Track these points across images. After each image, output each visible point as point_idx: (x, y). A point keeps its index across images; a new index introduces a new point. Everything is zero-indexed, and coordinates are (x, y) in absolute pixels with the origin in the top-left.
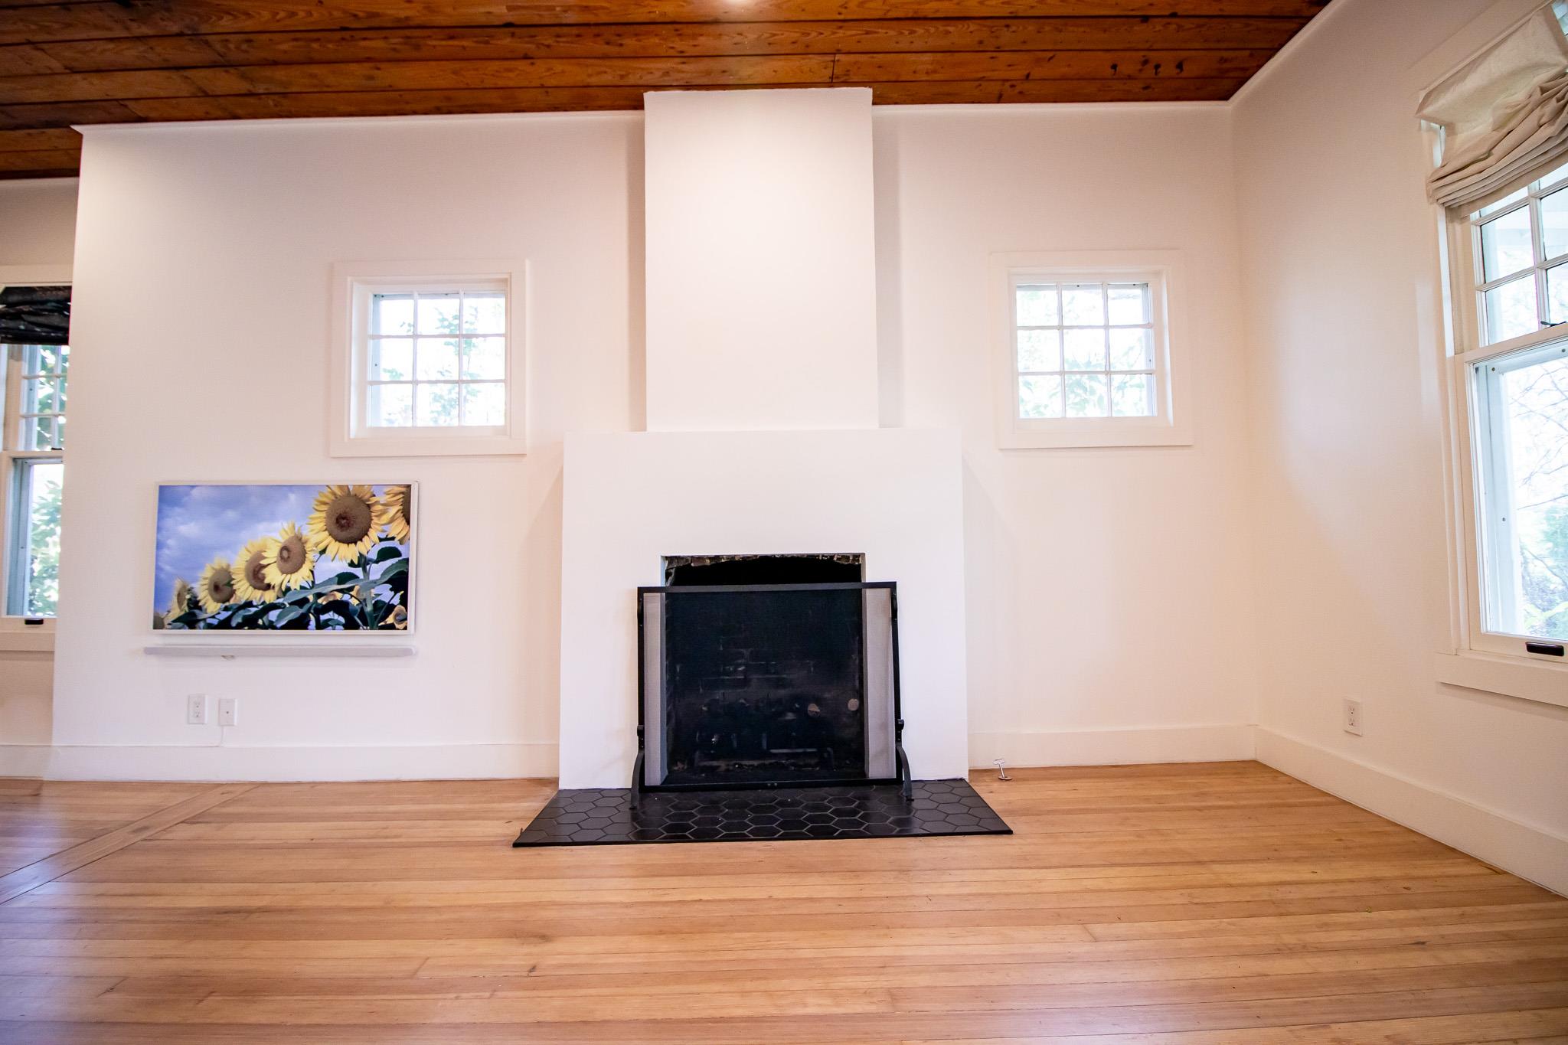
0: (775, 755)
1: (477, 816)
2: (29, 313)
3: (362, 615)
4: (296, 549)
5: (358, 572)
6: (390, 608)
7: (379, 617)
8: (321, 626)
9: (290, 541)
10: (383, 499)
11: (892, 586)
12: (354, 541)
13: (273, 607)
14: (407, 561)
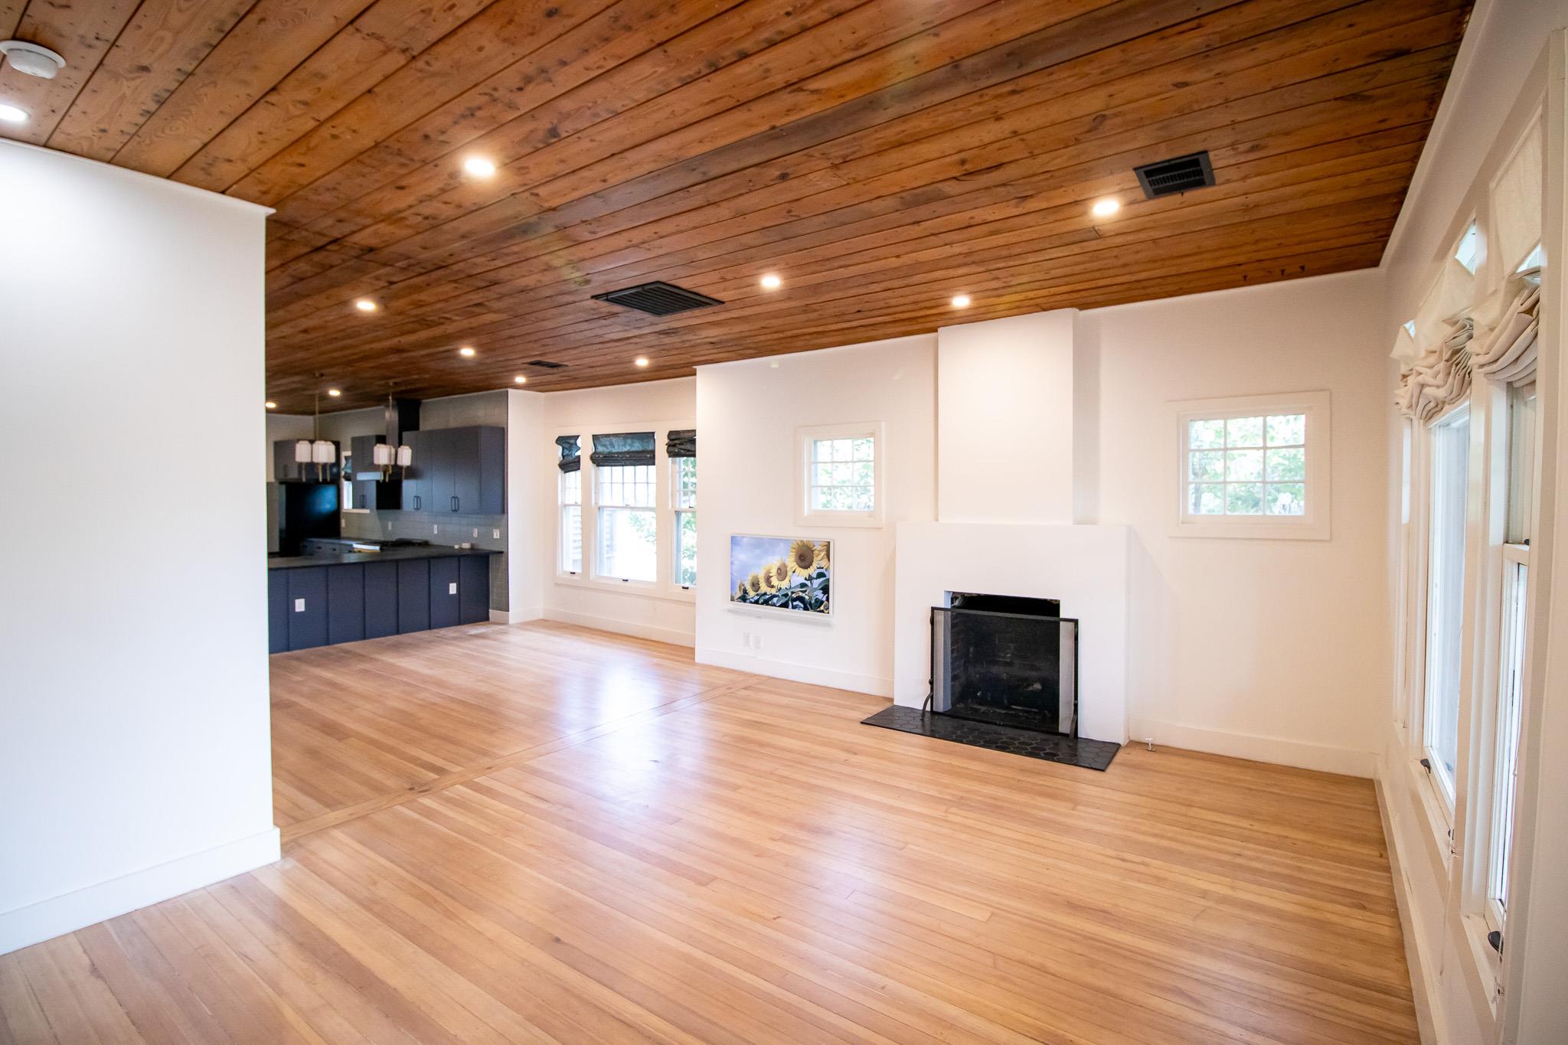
0: (1014, 709)
1: (852, 709)
2: (680, 444)
3: (810, 604)
4: (783, 569)
5: (808, 583)
6: (822, 602)
7: (816, 606)
8: (794, 607)
9: (781, 565)
10: (817, 547)
11: (1076, 622)
12: (806, 567)
13: (775, 596)
14: (828, 580)
